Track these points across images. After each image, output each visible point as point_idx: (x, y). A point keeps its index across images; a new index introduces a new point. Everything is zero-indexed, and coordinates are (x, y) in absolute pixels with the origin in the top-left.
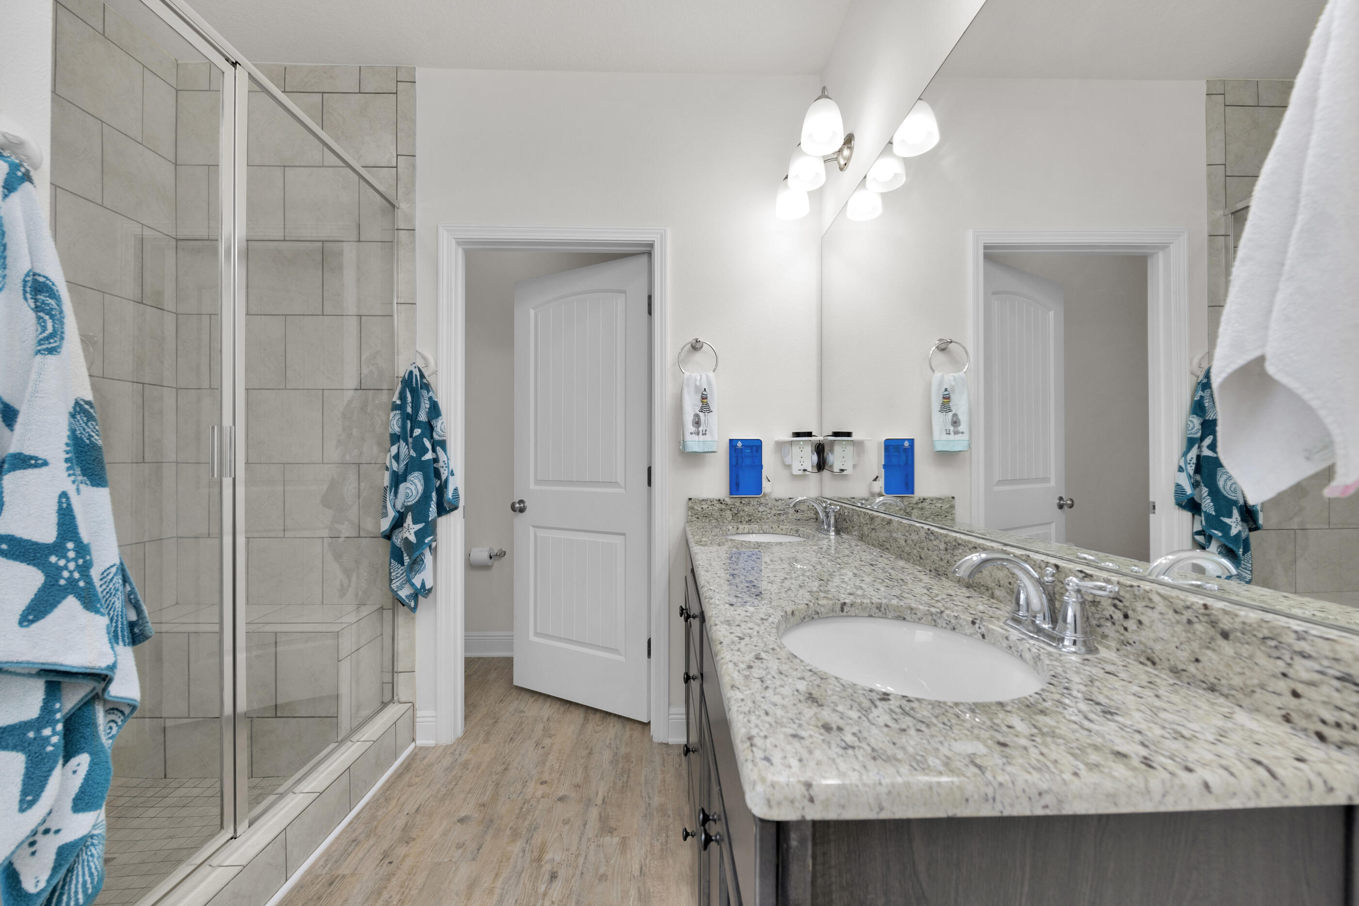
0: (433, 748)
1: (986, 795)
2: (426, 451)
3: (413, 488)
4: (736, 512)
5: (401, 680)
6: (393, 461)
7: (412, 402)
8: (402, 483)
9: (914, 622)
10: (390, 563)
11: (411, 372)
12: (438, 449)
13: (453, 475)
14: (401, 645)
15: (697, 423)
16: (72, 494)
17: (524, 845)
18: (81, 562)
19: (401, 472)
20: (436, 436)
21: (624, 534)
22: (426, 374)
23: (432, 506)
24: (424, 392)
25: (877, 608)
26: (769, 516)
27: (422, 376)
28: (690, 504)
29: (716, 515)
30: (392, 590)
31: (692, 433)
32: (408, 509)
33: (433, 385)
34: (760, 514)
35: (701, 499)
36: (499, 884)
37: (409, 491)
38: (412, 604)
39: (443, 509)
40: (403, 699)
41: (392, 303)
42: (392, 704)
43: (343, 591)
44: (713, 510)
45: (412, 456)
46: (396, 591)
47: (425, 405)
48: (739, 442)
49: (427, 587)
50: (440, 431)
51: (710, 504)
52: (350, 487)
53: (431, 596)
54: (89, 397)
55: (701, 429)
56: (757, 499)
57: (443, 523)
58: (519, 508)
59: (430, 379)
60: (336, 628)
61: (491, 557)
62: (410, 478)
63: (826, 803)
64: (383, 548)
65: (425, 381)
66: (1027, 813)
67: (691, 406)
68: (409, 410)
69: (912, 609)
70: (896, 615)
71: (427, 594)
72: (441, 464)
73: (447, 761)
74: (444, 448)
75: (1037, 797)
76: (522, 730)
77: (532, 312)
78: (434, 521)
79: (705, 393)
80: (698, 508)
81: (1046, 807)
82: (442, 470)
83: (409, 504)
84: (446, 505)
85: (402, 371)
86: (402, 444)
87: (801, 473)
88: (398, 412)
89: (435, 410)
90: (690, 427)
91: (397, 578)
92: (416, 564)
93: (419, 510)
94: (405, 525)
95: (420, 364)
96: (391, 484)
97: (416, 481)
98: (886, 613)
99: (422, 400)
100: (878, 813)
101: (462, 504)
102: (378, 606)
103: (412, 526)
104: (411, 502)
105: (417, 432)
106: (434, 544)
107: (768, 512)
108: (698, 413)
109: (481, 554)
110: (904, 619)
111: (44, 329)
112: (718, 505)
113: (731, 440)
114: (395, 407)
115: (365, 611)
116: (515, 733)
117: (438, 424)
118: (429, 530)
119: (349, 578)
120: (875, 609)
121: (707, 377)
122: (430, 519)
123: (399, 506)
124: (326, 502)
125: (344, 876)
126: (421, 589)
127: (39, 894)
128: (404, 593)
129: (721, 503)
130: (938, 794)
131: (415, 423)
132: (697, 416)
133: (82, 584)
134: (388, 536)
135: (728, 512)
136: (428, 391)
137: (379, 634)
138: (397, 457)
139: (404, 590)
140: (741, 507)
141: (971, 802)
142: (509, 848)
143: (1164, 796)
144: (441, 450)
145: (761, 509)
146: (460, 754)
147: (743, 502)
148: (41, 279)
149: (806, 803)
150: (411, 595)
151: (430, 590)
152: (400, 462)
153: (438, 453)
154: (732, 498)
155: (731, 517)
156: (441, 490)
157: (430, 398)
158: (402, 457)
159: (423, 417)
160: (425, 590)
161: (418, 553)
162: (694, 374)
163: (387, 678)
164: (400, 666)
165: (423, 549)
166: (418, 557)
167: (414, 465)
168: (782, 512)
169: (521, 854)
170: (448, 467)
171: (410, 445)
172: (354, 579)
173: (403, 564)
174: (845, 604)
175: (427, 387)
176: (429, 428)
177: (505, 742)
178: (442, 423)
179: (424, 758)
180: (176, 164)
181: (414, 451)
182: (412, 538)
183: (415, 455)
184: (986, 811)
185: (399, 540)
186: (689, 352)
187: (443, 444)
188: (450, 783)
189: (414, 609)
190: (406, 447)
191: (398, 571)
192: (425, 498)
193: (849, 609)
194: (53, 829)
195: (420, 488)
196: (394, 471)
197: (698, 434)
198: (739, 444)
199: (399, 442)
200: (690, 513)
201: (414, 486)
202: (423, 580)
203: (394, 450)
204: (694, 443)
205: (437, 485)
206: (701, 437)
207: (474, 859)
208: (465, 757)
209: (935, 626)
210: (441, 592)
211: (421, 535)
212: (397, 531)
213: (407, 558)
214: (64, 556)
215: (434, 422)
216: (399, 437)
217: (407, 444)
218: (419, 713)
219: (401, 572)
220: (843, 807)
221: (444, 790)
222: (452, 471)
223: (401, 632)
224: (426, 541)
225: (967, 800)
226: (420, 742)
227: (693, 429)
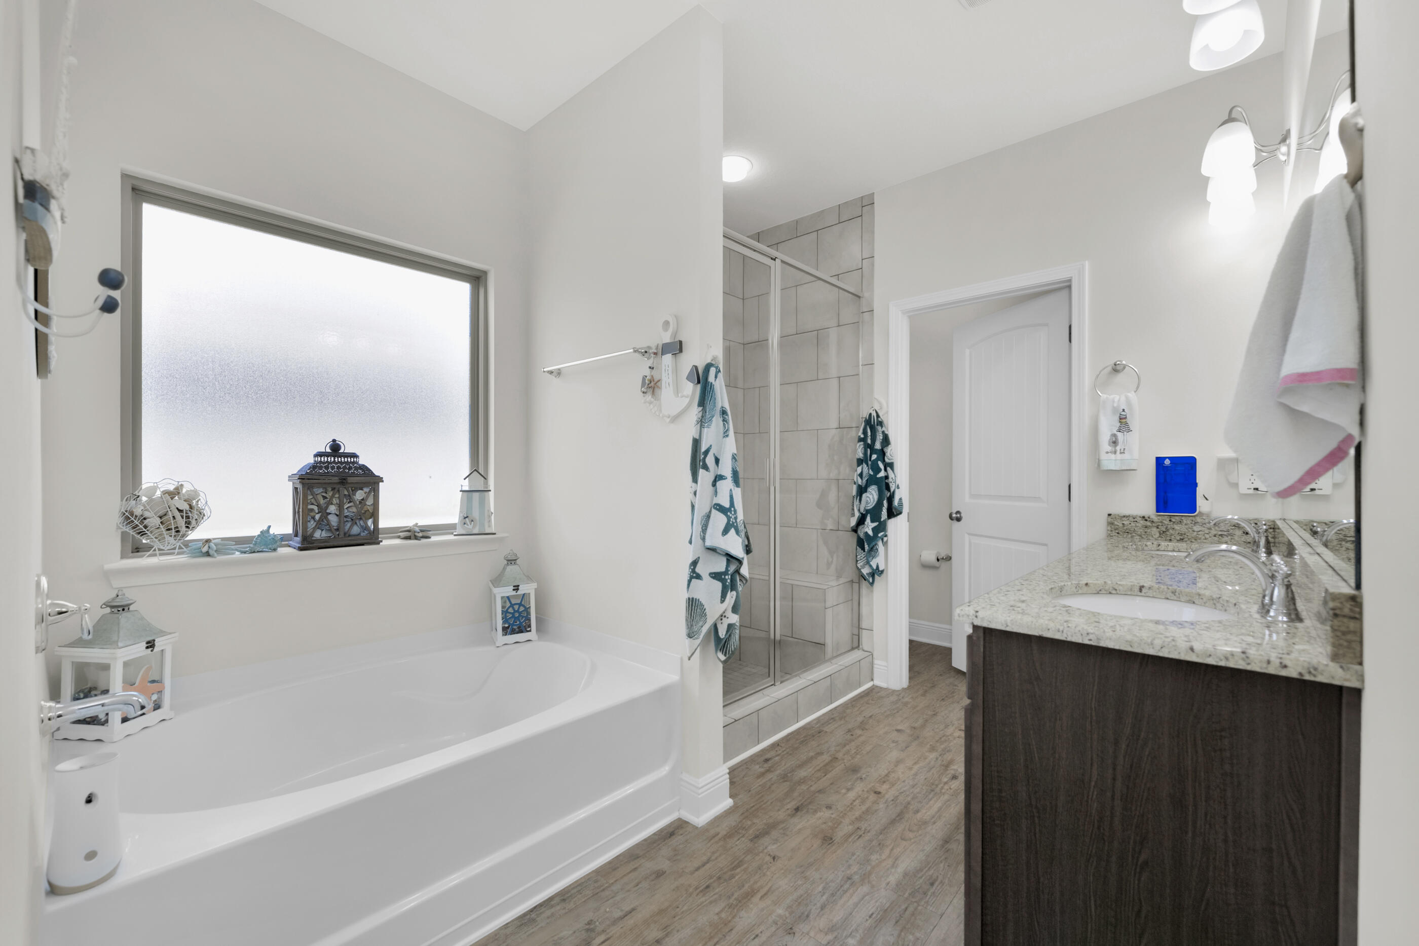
0: (886, 689)
1: (1059, 629)
2: (880, 470)
3: (871, 497)
4: (1164, 530)
5: (864, 634)
6: (859, 478)
7: (871, 436)
8: (864, 493)
9: (1201, 605)
10: (857, 549)
11: (870, 414)
12: (888, 469)
13: (899, 488)
14: (864, 610)
15: (1115, 443)
16: (733, 489)
17: (938, 756)
18: (735, 516)
19: (863, 486)
20: (887, 460)
21: (1046, 545)
22: (880, 414)
23: (884, 510)
24: (879, 428)
25: (1173, 592)
26: (1207, 536)
27: (878, 416)
28: (1110, 520)
29: (1140, 531)
30: (858, 568)
31: (1107, 453)
32: (868, 511)
33: (885, 422)
34: (1195, 533)
35: (1122, 515)
36: (916, 767)
37: (868, 499)
38: (871, 580)
39: (892, 513)
40: (866, 649)
41: (859, 366)
42: (856, 650)
43: (829, 565)
44: (1136, 526)
45: (870, 474)
46: (860, 569)
47: (880, 437)
48: (1167, 460)
49: (881, 569)
50: (890, 456)
51: (1133, 520)
52: (832, 496)
53: (884, 575)
54: (736, 452)
55: (1118, 448)
56: (1191, 518)
57: (892, 524)
58: (957, 518)
59: (883, 417)
60: (825, 587)
61: (938, 560)
62: (869, 489)
63: (983, 619)
64: (852, 540)
65: (880, 420)
66: (1080, 641)
67: (1108, 427)
68: (869, 441)
69: (1200, 595)
70: (1188, 599)
71: (880, 574)
72: (890, 480)
73: (893, 698)
74: (892, 469)
75: (1086, 635)
76: (953, 696)
77: (967, 352)
78: (885, 521)
79: (1123, 413)
80: (1118, 523)
81: (1090, 640)
82: (891, 485)
83: (869, 508)
84: (894, 510)
85: (865, 415)
86: (864, 465)
87: (1252, 491)
88: (862, 443)
89: (886, 441)
90: (1105, 446)
91: (861, 560)
92: (873, 551)
93: (875, 513)
94: (866, 523)
95: (877, 407)
96: (857, 494)
97: (873, 492)
98: (1179, 598)
99: (877, 434)
100: (1006, 627)
101: (906, 510)
102: (850, 579)
103: (870, 524)
104: (870, 506)
105: (874, 457)
106: (885, 539)
107: (1207, 531)
108: (1116, 433)
109: (929, 556)
110: (1194, 603)
111: (725, 427)
112: (1142, 522)
113: (1158, 459)
114: (860, 440)
115: (842, 580)
116: (947, 697)
117: (889, 451)
118: (881, 527)
119: (832, 557)
120: (1170, 594)
121: (1127, 398)
122: (882, 520)
123: (862, 510)
124: (819, 505)
125: (826, 732)
126: (876, 570)
127: (723, 639)
128: (866, 571)
129: (1146, 520)
130: (1035, 624)
131: (873, 451)
132: (1114, 435)
133: (735, 524)
134: (855, 530)
135: (1155, 529)
136: (882, 427)
137: (850, 599)
138: (861, 475)
139: (865, 569)
140: (1170, 525)
141: (1050, 631)
142: (927, 754)
143: (1162, 648)
144: (890, 469)
145: (1196, 528)
146: (903, 698)
147: (1173, 520)
148: (724, 409)
149: (974, 617)
150: (870, 573)
151: (882, 572)
152: (863, 478)
153: (888, 472)
154: (1159, 515)
155: (1158, 535)
156: (890, 500)
157: (883, 432)
158: (864, 474)
159: (878, 446)
160: (879, 571)
161: (874, 543)
162: (1112, 396)
163: (856, 632)
164: (864, 624)
165: (877, 541)
166: (874, 546)
167: (872, 480)
168: (1225, 533)
169: (934, 760)
170: (895, 482)
171: (870, 466)
172: (835, 559)
173: (864, 551)
174: (1143, 587)
175: (881, 424)
176: (882, 454)
177: (938, 700)
178: (891, 450)
179: (879, 692)
180: (743, 299)
181: (872, 470)
182: (871, 533)
183: (872, 474)
184: (1058, 636)
185: (862, 534)
186: (1110, 373)
187: (891, 465)
188: (894, 710)
189: (872, 584)
190: (867, 468)
191: (861, 555)
192: (879, 504)
193: (1147, 591)
194: (727, 616)
195: (876, 497)
196: (859, 485)
197: (1115, 452)
198: (1167, 462)
199: (862, 464)
200: (1109, 528)
201: (872, 496)
202: (878, 563)
203: (859, 470)
204: (1110, 462)
205: (888, 496)
206: (1119, 456)
207: (902, 751)
208: (906, 700)
209: (1215, 608)
210: (891, 573)
211: (876, 530)
212: (860, 527)
213: (867, 546)
214: (731, 513)
215: (885, 450)
216: (862, 460)
217: (868, 466)
218: (876, 662)
219: (863, 556)
220: (990, 622)
221: (888, 713)
222: (898, 486)
223: (864, 601)
224: (880, 535)
225: (1049, 629)
226: (878, 682)
227: (1109, 448)
